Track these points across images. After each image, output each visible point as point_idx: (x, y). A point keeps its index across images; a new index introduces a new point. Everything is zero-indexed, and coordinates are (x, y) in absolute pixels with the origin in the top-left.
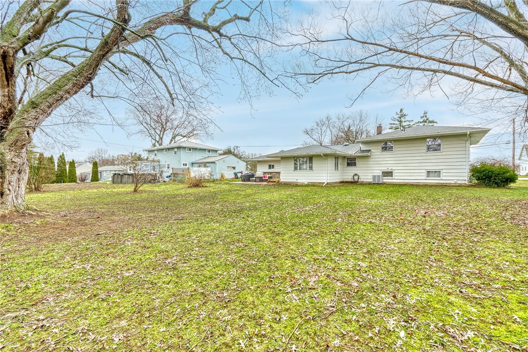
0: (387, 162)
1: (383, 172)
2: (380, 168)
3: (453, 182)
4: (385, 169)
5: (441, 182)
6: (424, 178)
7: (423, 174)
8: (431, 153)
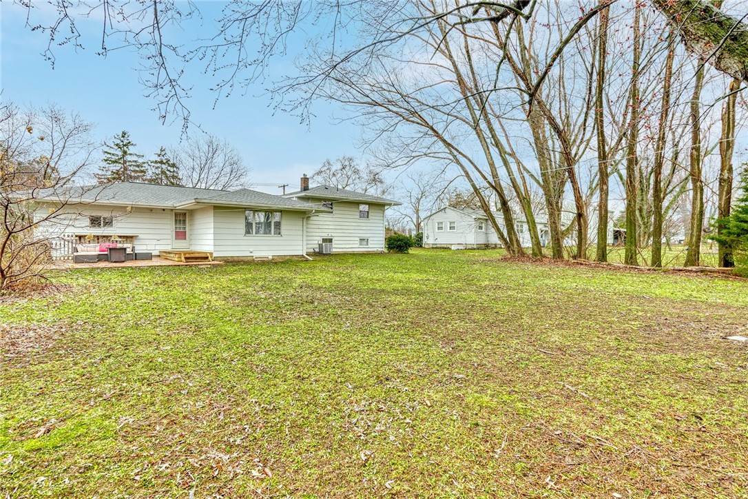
0: (327, 227)
1: (323, 239)
2: (321, 234)
3: (375, 250)
4: (325, 236)
5: (370, 250)
6: (357, 246)
7: (357, 242)
8: (363, 220)
